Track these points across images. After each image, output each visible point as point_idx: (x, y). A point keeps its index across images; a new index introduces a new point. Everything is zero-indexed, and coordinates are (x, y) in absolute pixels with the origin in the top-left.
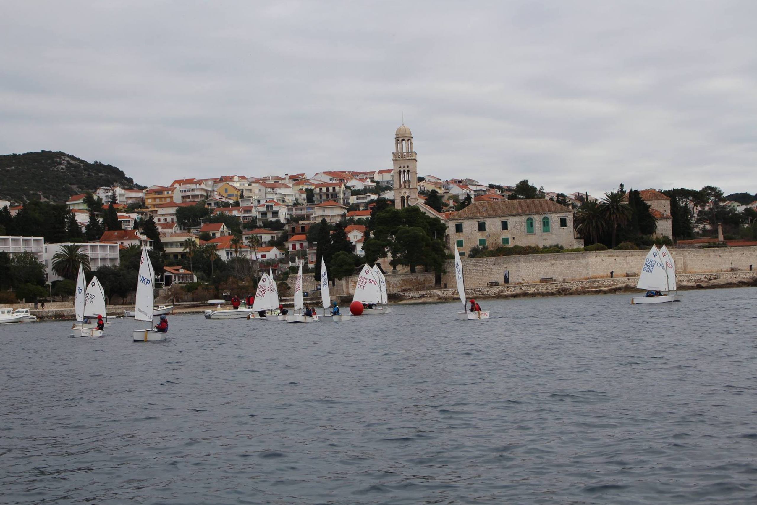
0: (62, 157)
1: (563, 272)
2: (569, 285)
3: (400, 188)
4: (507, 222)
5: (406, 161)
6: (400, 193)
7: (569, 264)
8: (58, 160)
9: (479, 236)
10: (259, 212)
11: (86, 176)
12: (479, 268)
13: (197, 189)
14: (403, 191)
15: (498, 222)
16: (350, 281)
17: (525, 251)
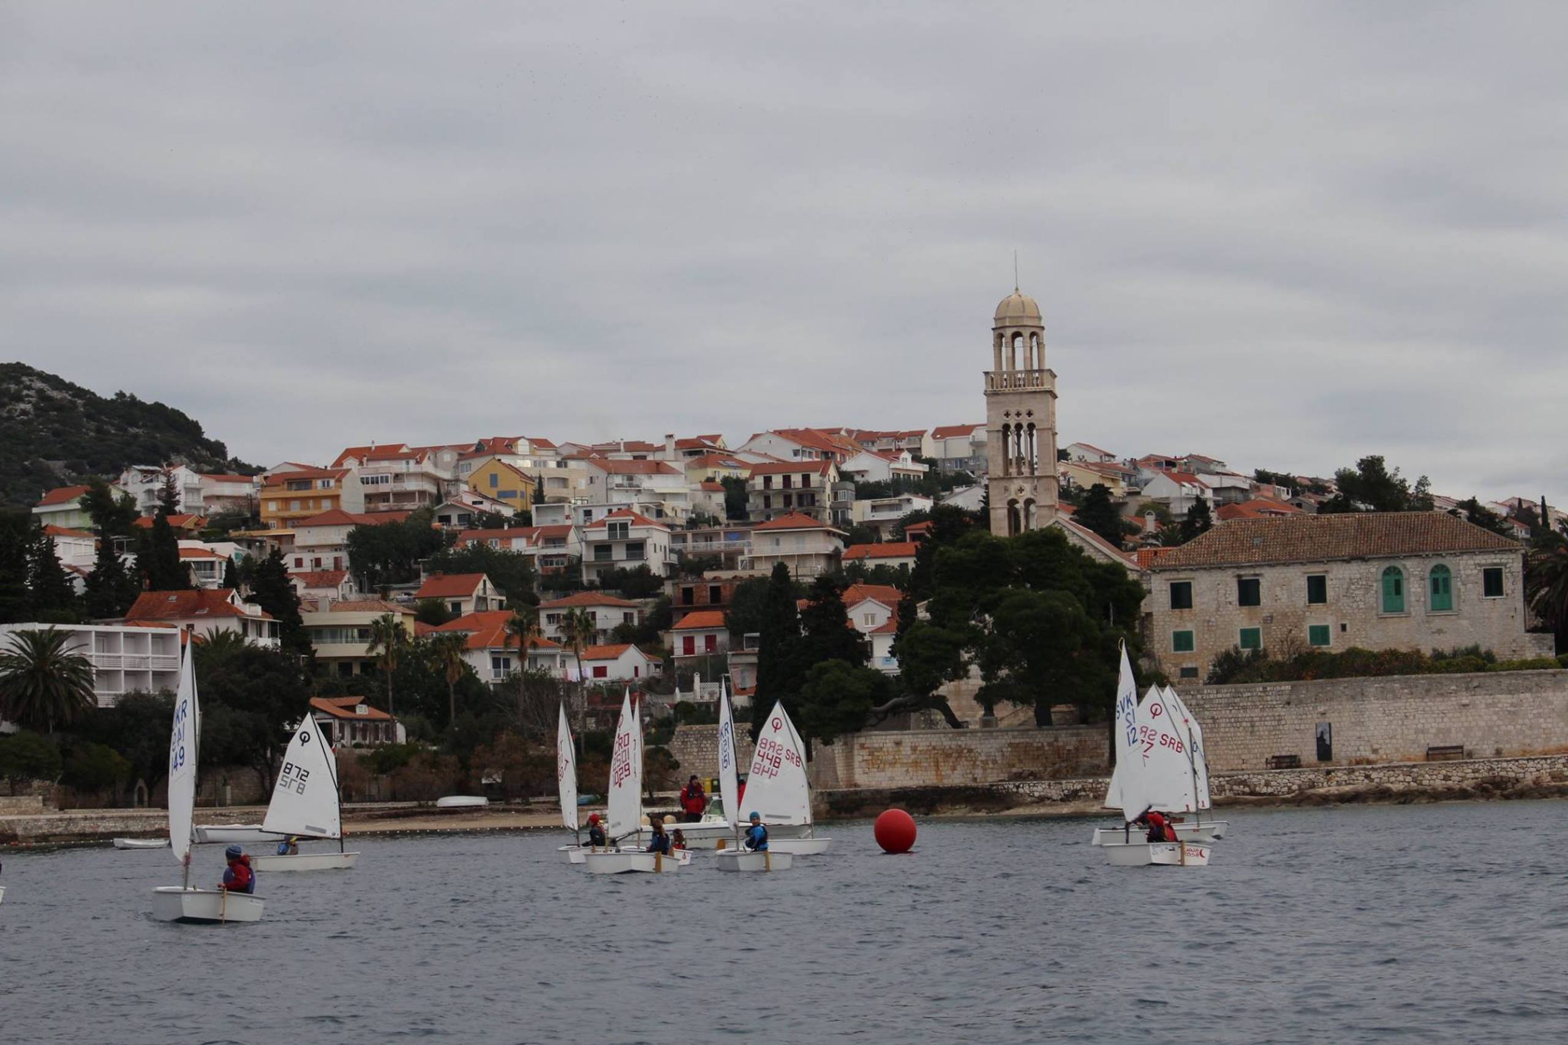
0: (25, 379)
1: (1496, 729)
2: (1514, 767)
3: (1007, 477)
4: (1324, 577)
5: (1025, 397)
6: (1006, 489)
7: (1512, 705)
8: (13, 387)
9: (1241, 619)
10: (588, 543)
11: (92, 434)
12: (1241, 714)
13: (409, 475)
14: (1014, 486)
15: (1297, 578)
16: (856, 747)
17: (1382, 664)
